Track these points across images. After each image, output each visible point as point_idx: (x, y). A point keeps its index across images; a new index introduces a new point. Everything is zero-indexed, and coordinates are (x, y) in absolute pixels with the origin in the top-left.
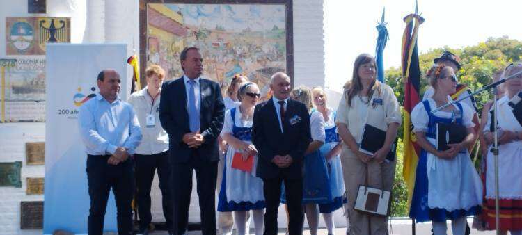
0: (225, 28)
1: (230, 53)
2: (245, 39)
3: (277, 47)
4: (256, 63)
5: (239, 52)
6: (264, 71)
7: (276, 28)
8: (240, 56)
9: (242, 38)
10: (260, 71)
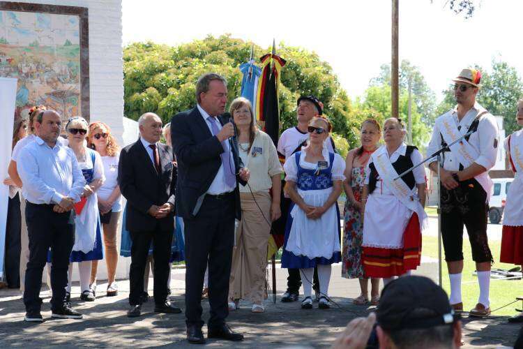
0: (8, 41)
1: (15, 72)
2: (32, 55)
3: (70, 66)
4: (46, 85)
5: (25, 70)
6: (54, 94)
7: (68, 43)
8: (27, 75)
9: (29, 54)
10: (50, 94)
